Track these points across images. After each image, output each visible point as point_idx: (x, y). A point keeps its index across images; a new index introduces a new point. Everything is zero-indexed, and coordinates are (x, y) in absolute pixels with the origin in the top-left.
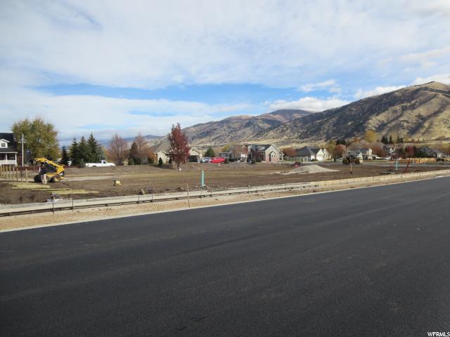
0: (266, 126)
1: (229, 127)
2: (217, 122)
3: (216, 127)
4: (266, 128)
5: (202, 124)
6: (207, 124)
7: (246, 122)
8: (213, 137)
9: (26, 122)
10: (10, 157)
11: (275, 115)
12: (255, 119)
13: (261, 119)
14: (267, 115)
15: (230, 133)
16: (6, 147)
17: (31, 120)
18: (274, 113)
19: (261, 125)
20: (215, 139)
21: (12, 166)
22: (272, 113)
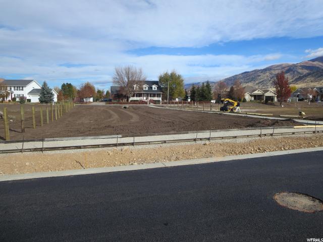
0: (306, 72)
1: (271, 74)
2: (261, 70)
3: (259, 74)
4: (304, 73)
5: (248, 72)
6: (252, 71)
7: (286, 69)
8: (257, 82)
9: (166, 74)
10: (158, 95)
11: (313, 61)
12: (295, 66)
13: (300, 66)
14: (306, 63)
15: (271, 78)
16: (156, 89)
17: (170, 73)
18: (313, 60)
19: (300, 71)
20: (258, 83)
21: (159, 101)
22: (311, 60)
